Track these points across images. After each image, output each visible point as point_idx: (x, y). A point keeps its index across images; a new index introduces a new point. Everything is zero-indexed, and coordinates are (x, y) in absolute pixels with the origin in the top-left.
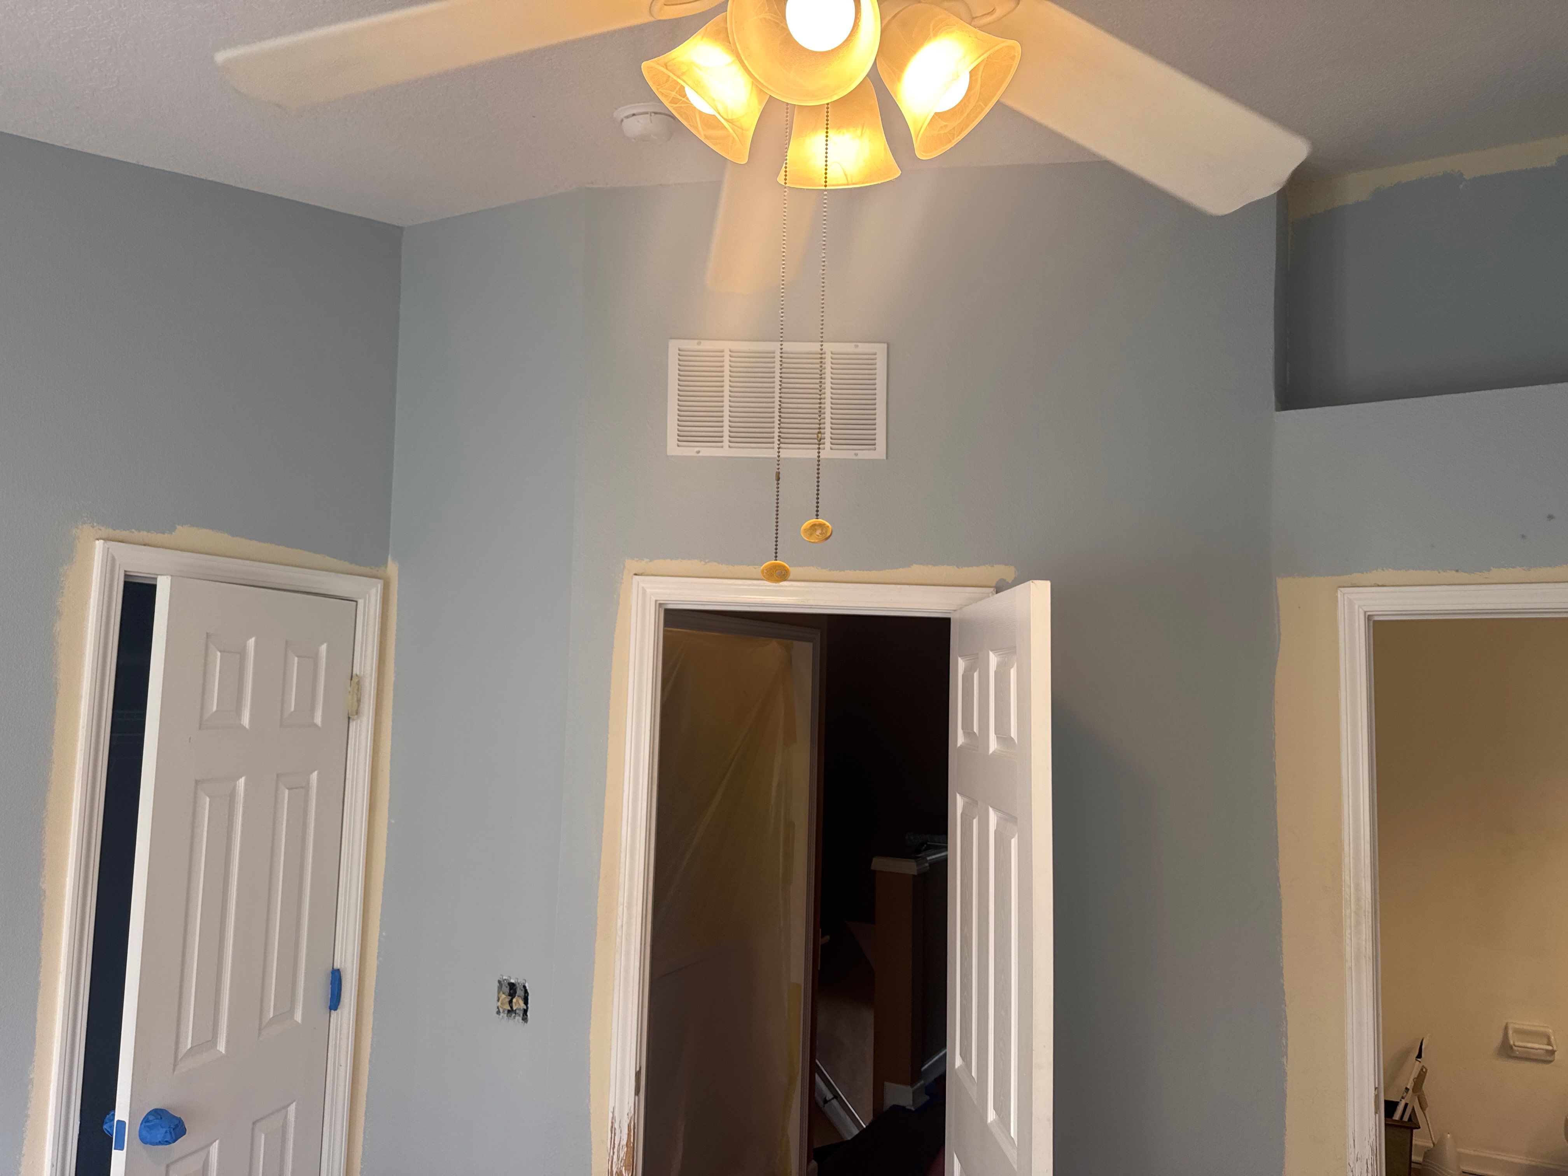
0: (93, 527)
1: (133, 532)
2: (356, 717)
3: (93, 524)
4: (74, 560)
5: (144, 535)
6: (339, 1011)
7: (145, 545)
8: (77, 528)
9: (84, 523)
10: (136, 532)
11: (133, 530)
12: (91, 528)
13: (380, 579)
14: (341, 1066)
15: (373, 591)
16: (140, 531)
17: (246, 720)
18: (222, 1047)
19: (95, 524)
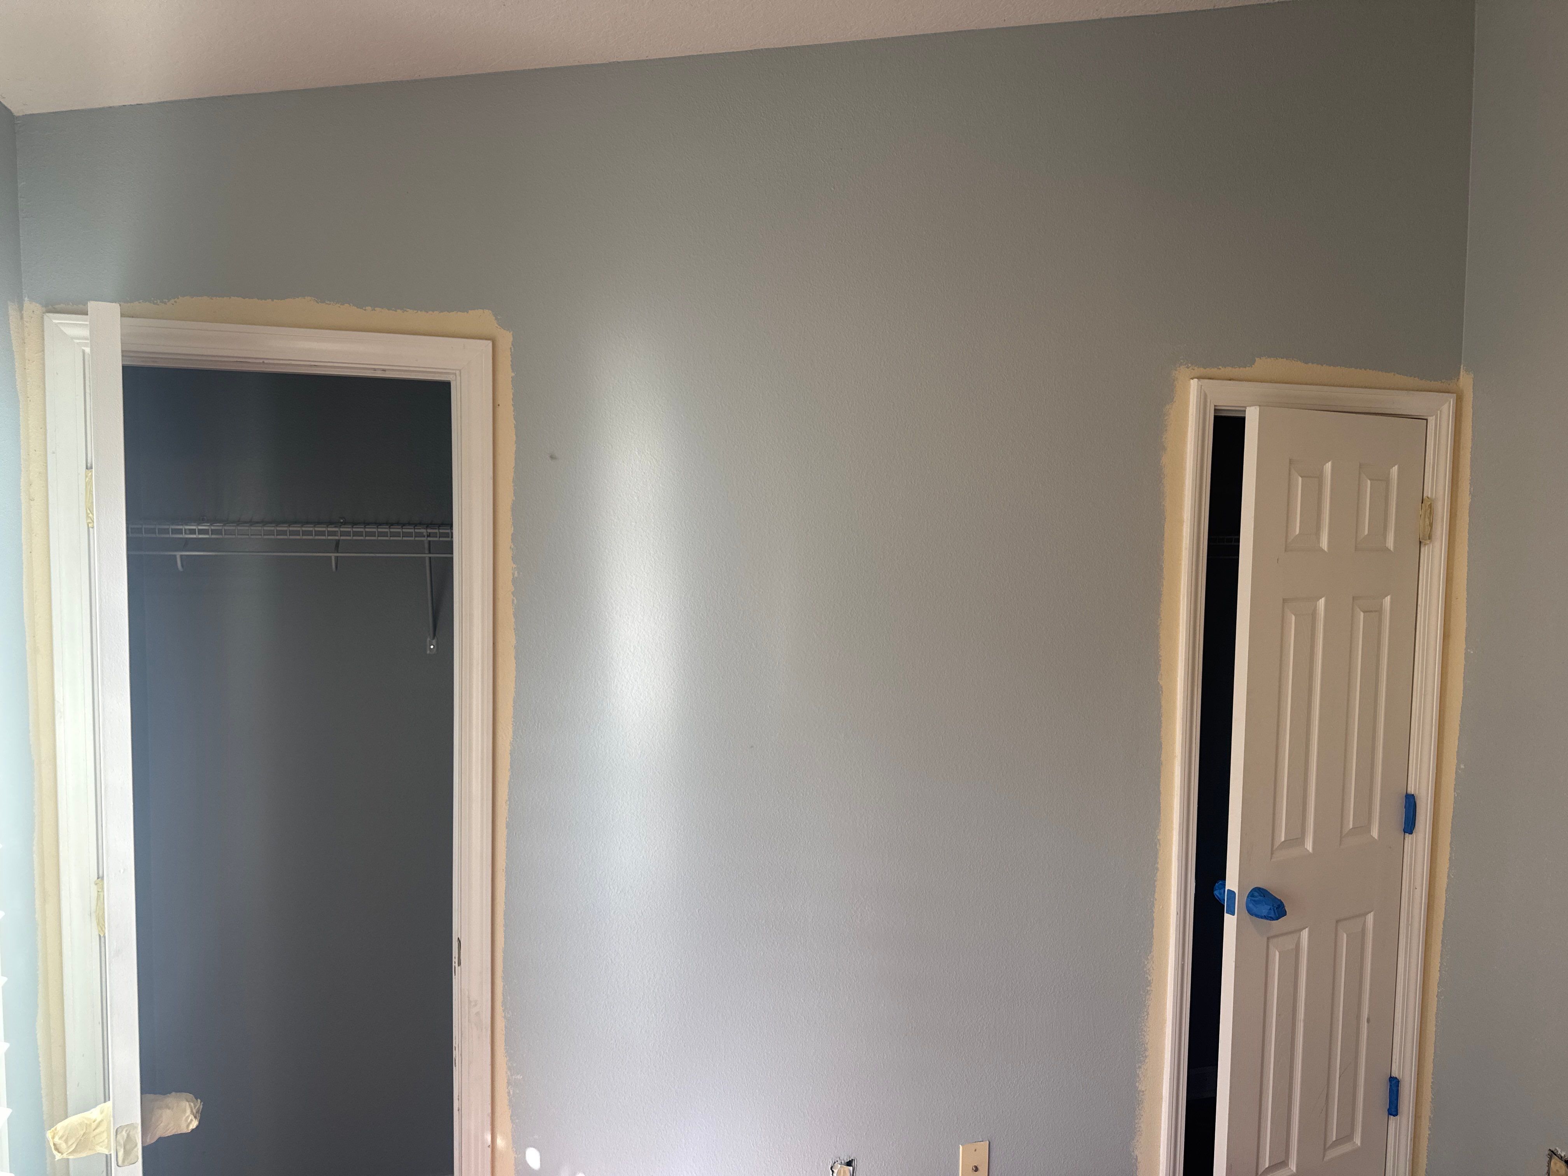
0: (1188, 368)
1: (1220, 369)
2: (1428, 542)
3: (1188, 365)
4: (1174, 400)
5: (1229, 371)
6: (1414, 834)
7: (1230, 380)
8: (1176, 370)
9: (1181, 364)
10: (1223, 369)
11: (1220, 367)
12: (1187, 369)
13: (1452, 393)
14: (1416, 889)
15: (1445, 408)
16: (1225, 368)
17: (1324, 544)
18: (1309, 846)
19: (1190, 365)
